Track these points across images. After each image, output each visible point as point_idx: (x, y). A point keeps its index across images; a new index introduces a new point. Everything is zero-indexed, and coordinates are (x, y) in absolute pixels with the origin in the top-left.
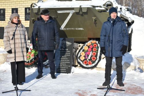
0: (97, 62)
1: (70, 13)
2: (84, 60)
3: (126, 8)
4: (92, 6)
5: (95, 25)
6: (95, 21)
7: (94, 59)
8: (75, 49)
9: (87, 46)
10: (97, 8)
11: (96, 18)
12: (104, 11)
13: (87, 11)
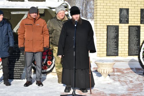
0: (52, 66)
1: (25, 14)
7: (49, 63)
10: (53, 10)
13: (44, 12)
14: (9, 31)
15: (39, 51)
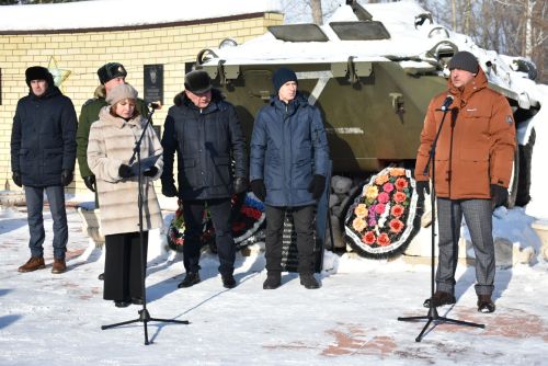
0: (406, 235)
1: (317, 79)
2: (365, 230)
3: (514, 62)
4: (387, 57)
5: (397, 117)
6: (399, 105)
7: (396, 226)
8: (338, 194)
9: (375, 184)
10: (404, 64)
11: (400, 95)
12: (429, 73)
13: (373, 72)
14: (313, 130)
15: (469, 197)
